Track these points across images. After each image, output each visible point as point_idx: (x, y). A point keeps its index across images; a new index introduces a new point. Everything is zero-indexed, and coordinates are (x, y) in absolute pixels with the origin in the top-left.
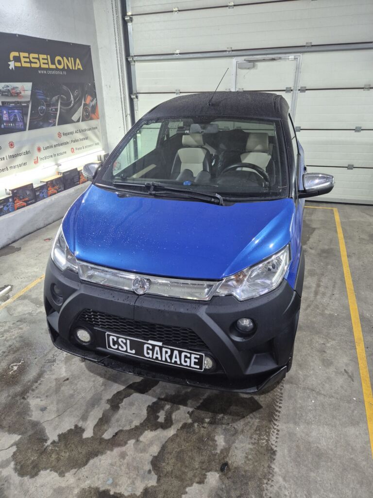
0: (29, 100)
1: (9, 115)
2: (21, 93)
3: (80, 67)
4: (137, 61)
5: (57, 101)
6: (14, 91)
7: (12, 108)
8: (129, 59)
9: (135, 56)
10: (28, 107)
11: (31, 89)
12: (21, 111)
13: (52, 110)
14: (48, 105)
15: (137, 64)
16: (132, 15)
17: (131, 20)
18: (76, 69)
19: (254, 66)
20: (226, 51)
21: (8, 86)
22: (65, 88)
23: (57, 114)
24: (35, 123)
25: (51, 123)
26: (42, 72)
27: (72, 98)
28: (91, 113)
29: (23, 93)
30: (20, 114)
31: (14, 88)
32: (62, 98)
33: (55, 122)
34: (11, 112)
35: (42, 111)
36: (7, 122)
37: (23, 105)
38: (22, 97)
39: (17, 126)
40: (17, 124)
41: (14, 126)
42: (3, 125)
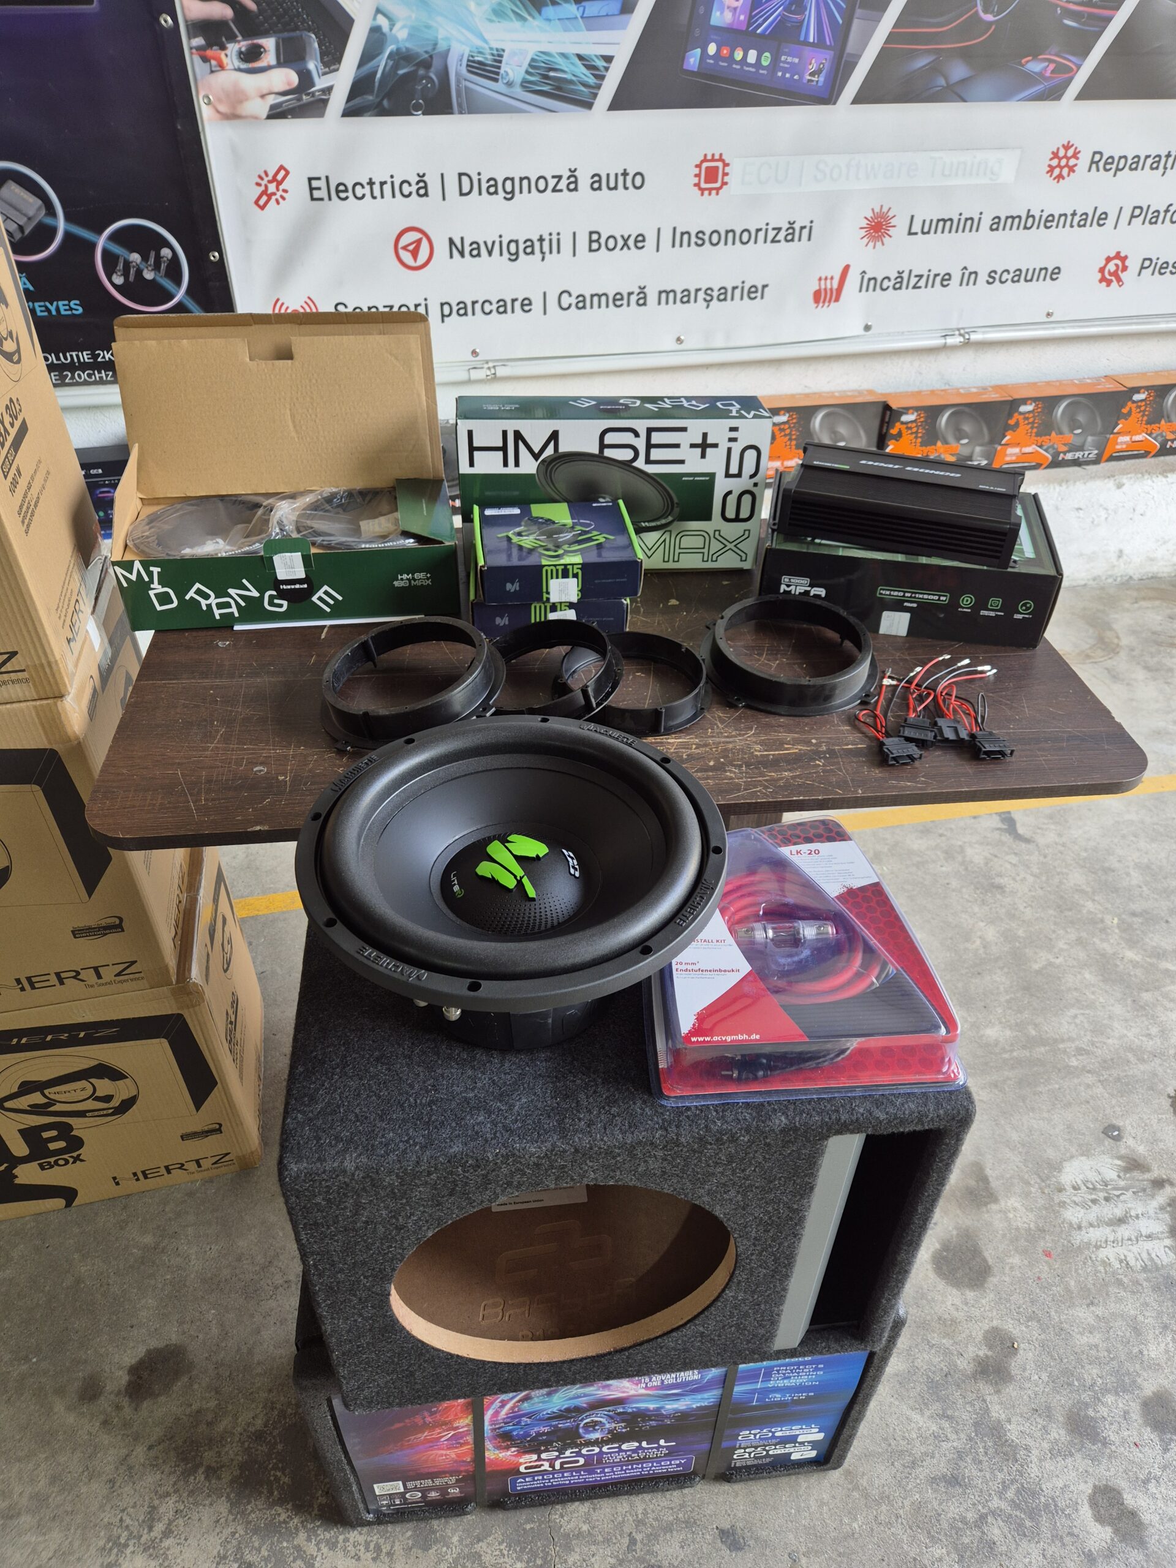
24: (921, 62)
25: (1031, 80)
33: (1065, 75)
39: (785, 70)
40: (789, 59)
41: (764, 68)
42: (698, 51)
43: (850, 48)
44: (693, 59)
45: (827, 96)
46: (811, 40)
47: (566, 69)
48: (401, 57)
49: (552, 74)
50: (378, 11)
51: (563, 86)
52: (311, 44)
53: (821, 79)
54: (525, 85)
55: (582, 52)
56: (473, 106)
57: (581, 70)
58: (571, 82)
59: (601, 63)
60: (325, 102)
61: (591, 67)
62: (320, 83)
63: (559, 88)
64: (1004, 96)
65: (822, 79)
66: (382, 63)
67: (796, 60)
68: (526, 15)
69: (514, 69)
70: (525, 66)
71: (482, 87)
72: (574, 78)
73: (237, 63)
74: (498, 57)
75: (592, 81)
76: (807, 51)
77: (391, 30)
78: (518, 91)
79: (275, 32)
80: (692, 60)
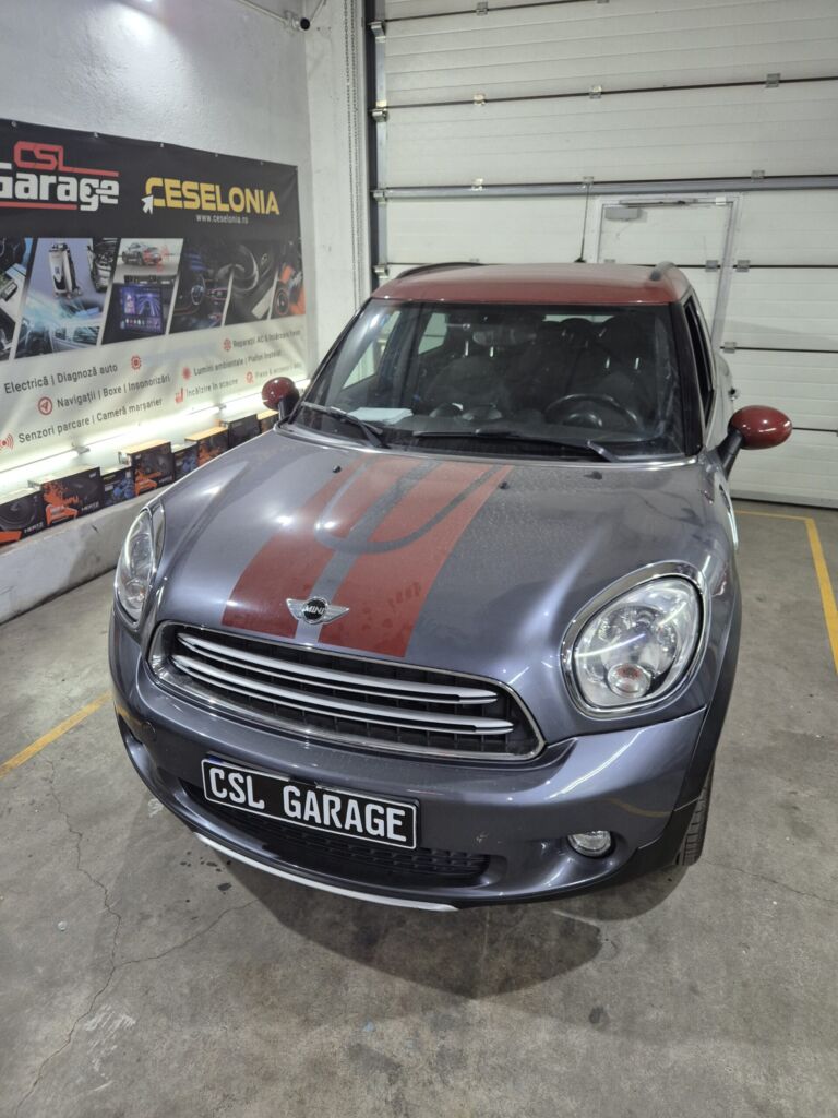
0: (174, 272)
1: (137, 301)
2: (160, 259)
3: (275, 208)
4: (391, 198)
5: (227, 276)
6: (148, 255)
7: (142, 290)
8: (376, 195)
9: (388, 188)
10: (171, 287)
11: (180, 251)
12: (158, 296)
13: (216, 293)
14: (210, 285)
15: (391, 205)
16: (387, 107)
17: (385, 117)
18: (268, 212)
19: (639, 217)
20: (580, 183)
21: (138, 246)
22: (243, 249)
23: (224, 302)
24: (184, 319)
25: (212, 321)
26: (204, 218)
27: (256, 271)
28: (291, 302)
29: (164, 261)
30: (157, 303)
31: (149, 250)
32: (237, 271)
33: (220, 318)
34: (140, 298)
35: (198, 296)
36: (134, 316)
37: (163, 283)
38: (163, 267)
39: (149, 326)
40: (149, 322)
41: (143, 326)
42: (124, 322)
43: (164, 317)
44: (122, 325)
45: (162, 333)
46: (154, 315)
47: (85, 333)
48: (33, 334)
49: (82, 335)
50: (24, 319)
53: (159, 327)
54: (75, 340)
55: (89, 327)
56: (59, 349)
57: (91, 333)
58: (88, 337)
59: (96, 329)
60: (8, 354)
61: (94, 331)
62: (6, 347)
63: (85, 339)
64: (207, 326)
66: (27, 337)
67: (151, 322)
68: (71, 316)
69: (70, 334)
70: (73, 333)
71: (60, 342)
72: (89, 335)
74: (65, 331)
75: (95, 336)
76: (153, 319)
77: (28, 325)
78: (73, 342)
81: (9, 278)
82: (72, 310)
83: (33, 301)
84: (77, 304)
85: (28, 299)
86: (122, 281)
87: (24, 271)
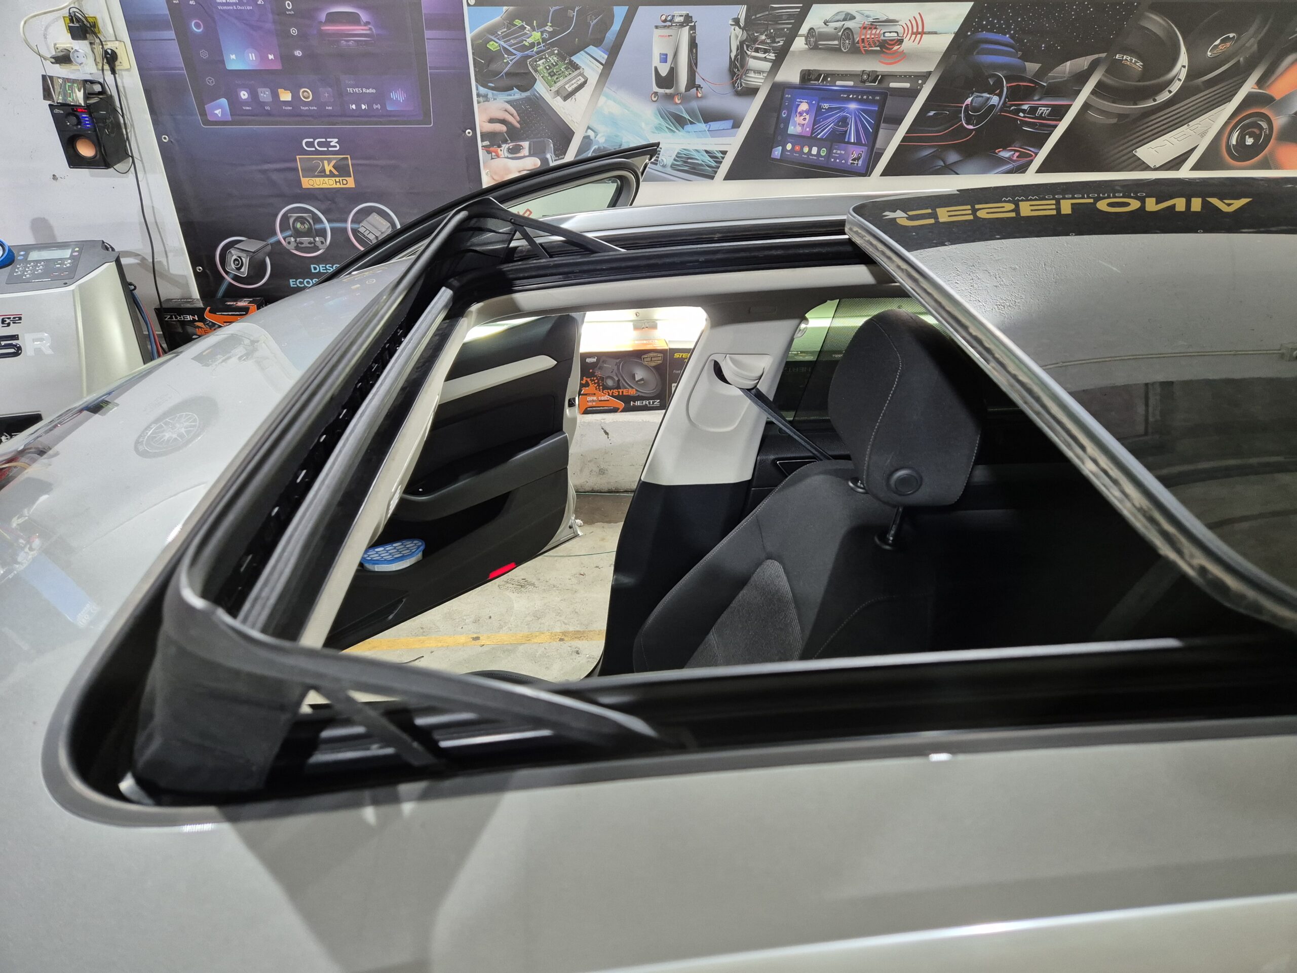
0: (930, 68)
1: (819, 115)
2: (900, 42)
5: (1081, 78)
6: (869, 35)
7: (835, 96)
10: (912, 94)
11: (956, 28)
12: (873, 108)
13: (1033, 110)
14: (1018, 94)
21: (850, 17)
23: (1052, 128)
24: (926, 152)
27: (1179, 71)
29: (908, 44)
30: (867, 120)
31: (873, 25)
32: (1115, 68)
33: (1028, 156)
34: (830, 109)
36: (799, 139)
37: (893, 85)
38: (903, 56)
39: (836, 158)
40: (839, 152)
41: (822, 157)
42: (780, 148)
43: (878, 145)
45: (864, 172)
46: (852, 141)
47: (698, 158)
49: (689, 161)
50: (589, 128)
51: (696, 167)
52: (549, 145)
54: (673, 167)
55: (708, 149)
57: (707, 158)
58: (701, 165)
59: (719, 155)
61: (713, 157)
63: (694, 168)
64: (984, 172)
65: (860, 162)
66: (589, 154)
67: (843, 152)
68: (675, 130)
69: (667, 155)
70: (674, 156)
72: (703, 163)
73: (507, 154)
75: (714, 164)
76: (850, 147)
77: (595, 137)
78: (669, 170)
79: (529, 139)
80: (776, 153)
81: (576, 67)
82: (680, 121)
83: (611, 103)
84: (691, 112)
85: (603, 99)
86: (795, 79)
87: (603, 57)
